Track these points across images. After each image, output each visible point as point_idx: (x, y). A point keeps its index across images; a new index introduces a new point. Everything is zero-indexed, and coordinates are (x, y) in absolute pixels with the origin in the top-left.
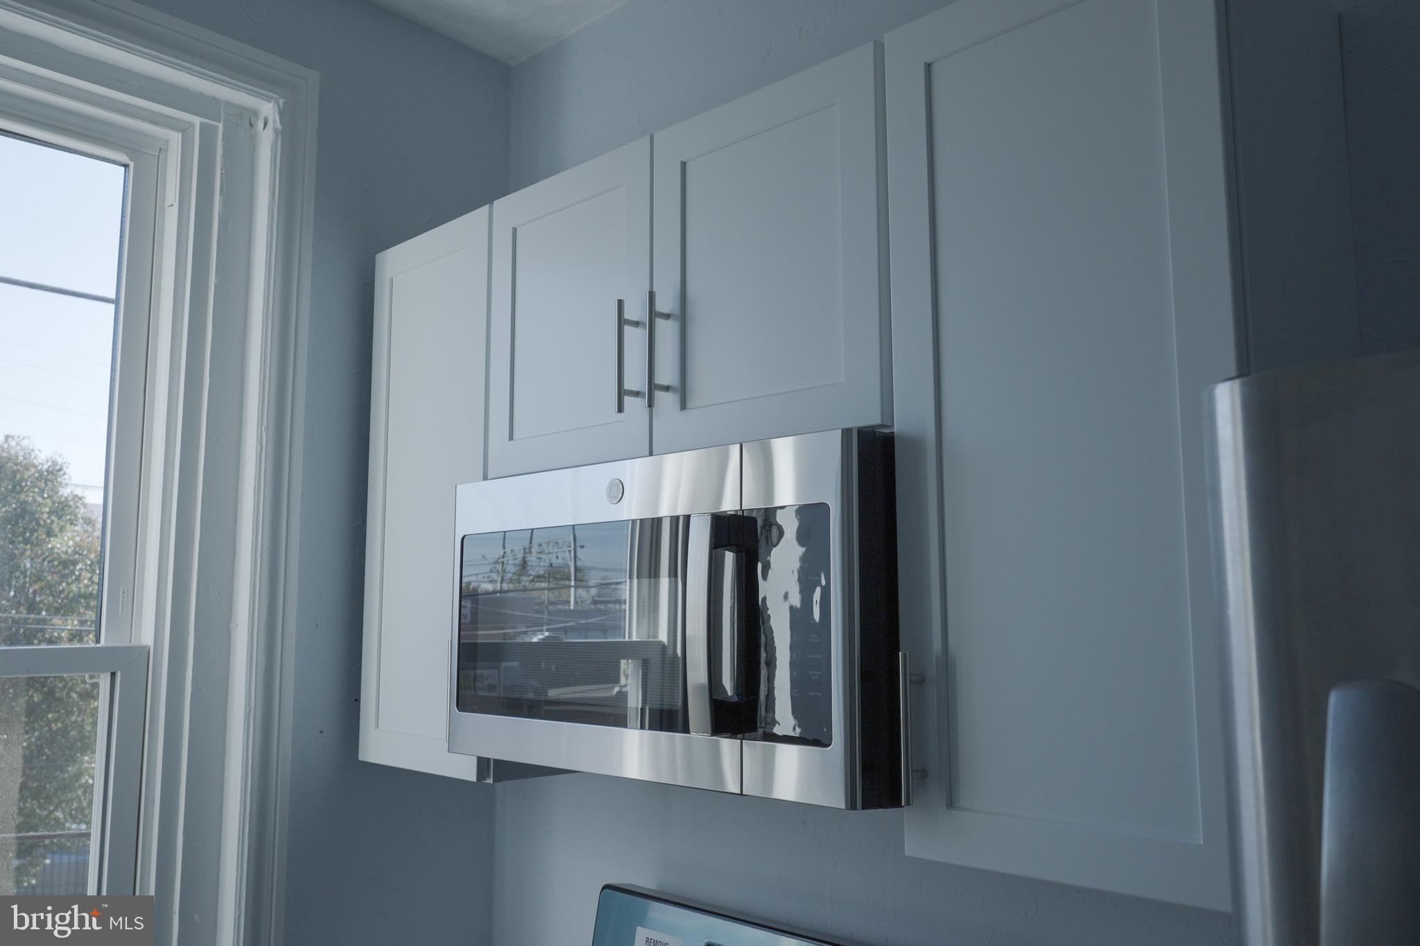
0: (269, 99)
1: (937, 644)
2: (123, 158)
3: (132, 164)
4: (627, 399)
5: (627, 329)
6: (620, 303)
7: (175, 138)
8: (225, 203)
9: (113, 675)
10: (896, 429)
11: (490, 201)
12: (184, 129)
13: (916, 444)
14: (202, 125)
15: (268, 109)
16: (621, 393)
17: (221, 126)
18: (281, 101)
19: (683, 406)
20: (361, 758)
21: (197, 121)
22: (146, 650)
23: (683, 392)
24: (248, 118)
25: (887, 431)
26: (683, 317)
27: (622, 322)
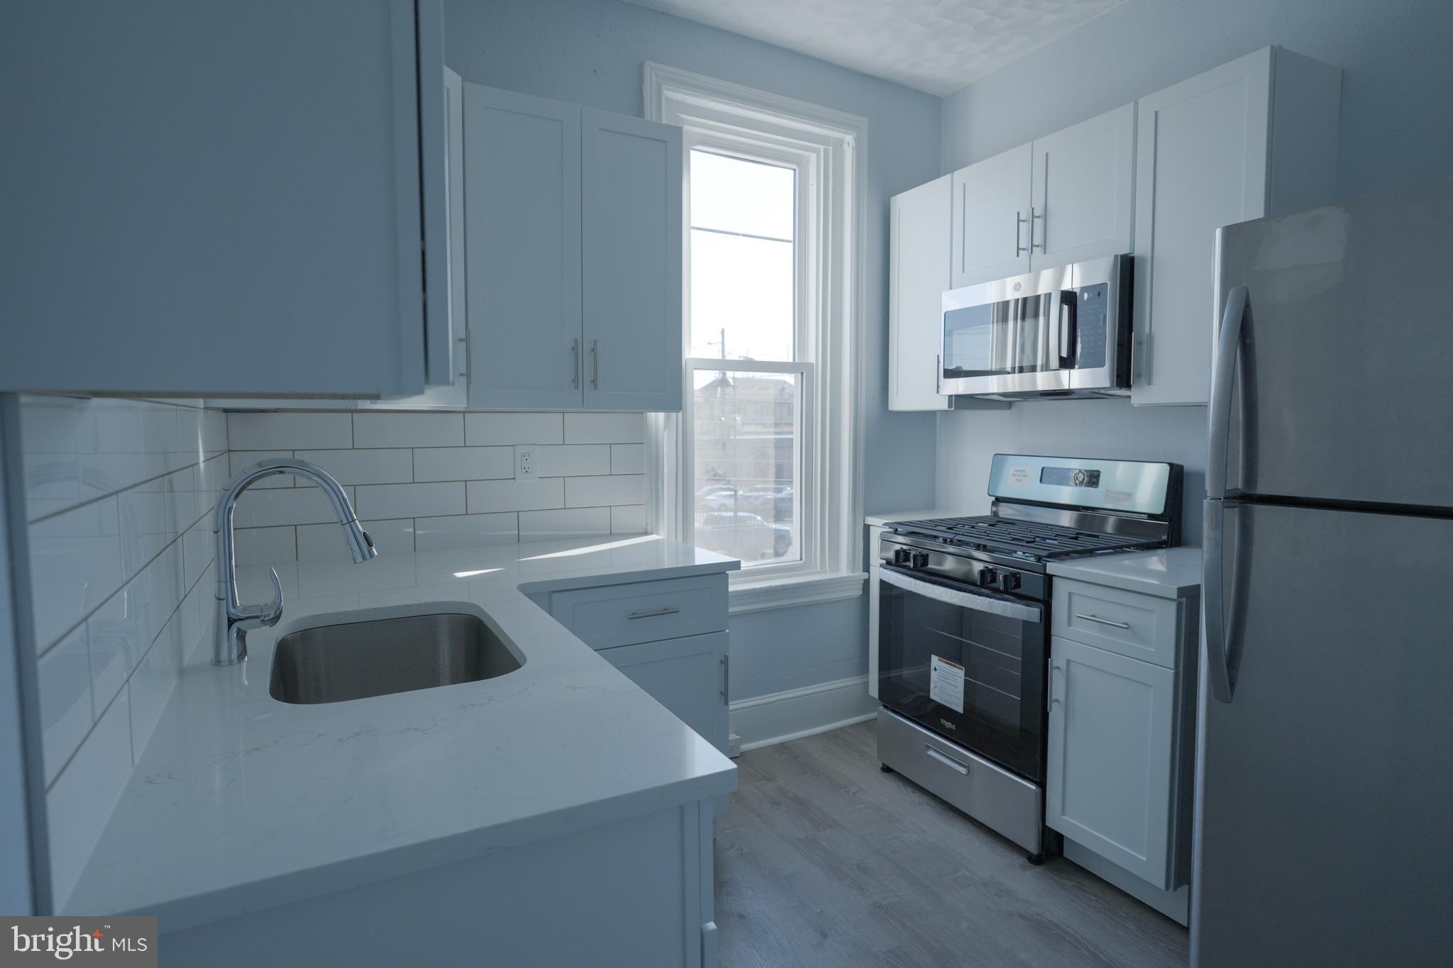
0: (849, 134)
1: (1147, 330)
2: (794, 167)
3: (797, 170)
4: (1020, 252)
5: (1021, 224)
6: (1018, 213)
7: (813, 156)
8: (834, 182)
9: (802, 374)
10: (1135, 254)
11: (952, 171)
12: (817, 151)
13: (1143, 260)
14: (824, 149)
15: (849, 139)
16: (1018, 249)
17: (831, 148)
18: (855, 134)
19: (1045, 253)
20: (890, 409)
21: (822, 147)
22: (812, 364)
23: (1045, 247)
24: (839, 144)
25: (1132, 255)
26: (1045, 217)
27: (1019, 220)
